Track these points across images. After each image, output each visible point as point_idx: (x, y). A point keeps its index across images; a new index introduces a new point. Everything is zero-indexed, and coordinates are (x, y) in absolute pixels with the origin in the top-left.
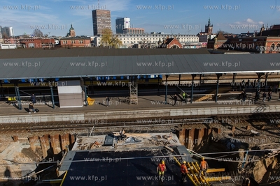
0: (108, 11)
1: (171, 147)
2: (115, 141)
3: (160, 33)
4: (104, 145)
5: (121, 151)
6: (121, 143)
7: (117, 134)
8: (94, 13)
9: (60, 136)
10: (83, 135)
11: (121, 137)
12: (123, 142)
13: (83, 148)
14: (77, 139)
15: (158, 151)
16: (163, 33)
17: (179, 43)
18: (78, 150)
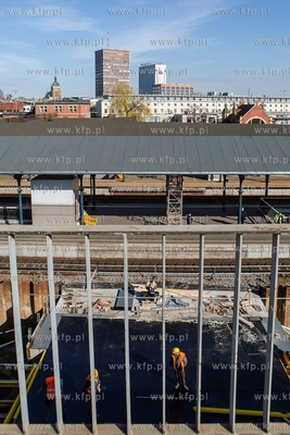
0: (126, 53)
1: (249, 319)
2: (136, 302)
3: (226, 94)
4: (115, 308)
5: (148, 320)
6: (147, 306)
7: (141, 288)
8: (99, 55)
9: (31, 284)
10: (75, 286)
11: (150, 295)
12: (153, 305)
13: (74, 310)
14: (64, 293)
15: (223, 326)
16: (231, 94)
17: (265, 115)
18: (66, 313)
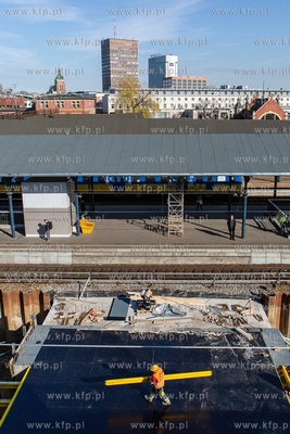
0: (134, 42)
1: (248, 330)
2: (131, 311)
3: (240, 87)
4: (108, 318)
5: (142, 331)
6: (142, 315)
7: (136, 297)
8: (106, 45)
9: (21, 294)
10: (68, 295)
12: (149, 315)
13: (65, 321)
14: (56, 303)
15: (220, 338)
16: (245, 88)
17: (280, 109)
18: (56, 325)
